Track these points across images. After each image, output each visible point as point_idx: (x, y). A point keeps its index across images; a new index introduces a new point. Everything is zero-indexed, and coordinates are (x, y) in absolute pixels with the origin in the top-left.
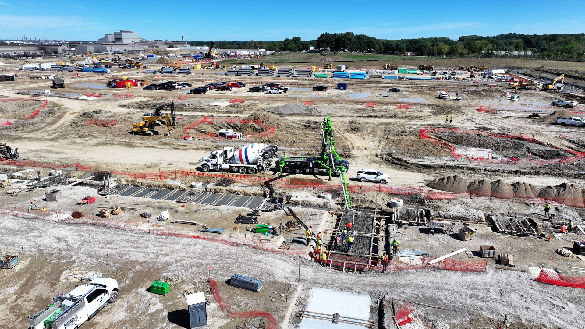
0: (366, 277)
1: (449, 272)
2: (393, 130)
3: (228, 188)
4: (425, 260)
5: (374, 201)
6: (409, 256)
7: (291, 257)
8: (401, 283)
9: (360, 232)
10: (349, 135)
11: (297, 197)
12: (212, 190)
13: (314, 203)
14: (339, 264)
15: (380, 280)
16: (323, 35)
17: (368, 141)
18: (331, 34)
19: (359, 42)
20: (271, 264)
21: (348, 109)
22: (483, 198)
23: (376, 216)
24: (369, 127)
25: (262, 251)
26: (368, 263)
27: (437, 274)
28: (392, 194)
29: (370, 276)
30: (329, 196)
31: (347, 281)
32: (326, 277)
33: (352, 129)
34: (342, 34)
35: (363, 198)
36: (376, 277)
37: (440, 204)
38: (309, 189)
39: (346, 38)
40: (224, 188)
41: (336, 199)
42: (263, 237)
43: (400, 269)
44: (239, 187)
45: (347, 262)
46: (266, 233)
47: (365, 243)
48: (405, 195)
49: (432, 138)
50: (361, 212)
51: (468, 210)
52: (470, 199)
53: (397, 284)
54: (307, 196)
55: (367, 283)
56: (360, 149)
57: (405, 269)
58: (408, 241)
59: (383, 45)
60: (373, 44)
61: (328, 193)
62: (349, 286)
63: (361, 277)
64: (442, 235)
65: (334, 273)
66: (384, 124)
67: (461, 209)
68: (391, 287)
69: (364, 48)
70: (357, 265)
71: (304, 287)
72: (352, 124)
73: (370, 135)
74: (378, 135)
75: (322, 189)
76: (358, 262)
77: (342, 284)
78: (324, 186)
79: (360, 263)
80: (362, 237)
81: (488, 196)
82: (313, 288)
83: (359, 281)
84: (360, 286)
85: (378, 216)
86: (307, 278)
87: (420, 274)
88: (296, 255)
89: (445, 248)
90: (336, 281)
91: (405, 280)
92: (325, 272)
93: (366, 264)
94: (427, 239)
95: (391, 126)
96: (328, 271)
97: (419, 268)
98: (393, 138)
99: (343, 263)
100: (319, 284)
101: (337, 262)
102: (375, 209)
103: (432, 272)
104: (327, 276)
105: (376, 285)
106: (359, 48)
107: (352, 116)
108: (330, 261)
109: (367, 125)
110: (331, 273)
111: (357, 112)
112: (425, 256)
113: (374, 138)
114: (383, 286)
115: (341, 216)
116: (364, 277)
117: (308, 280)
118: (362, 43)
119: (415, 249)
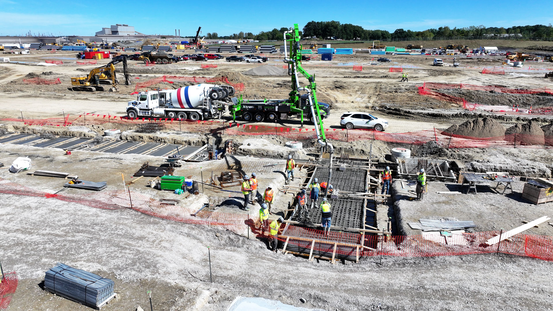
0: (355, 271)
1: (534, 263)
2: (386, 88)
3: (152, 135)
4: (474, 237)
5: (367, 150)
6: (440, 231)
7: (211, 230)
8: (435, 288)
9: (345, 192)
10: (332, 92)
11: (249, 145)
12: (129, 138)
13: (273, 152)
14: (303, 245)
15: (386, 280)
16: (309, 24)
17: (355, 97)
18: (318, 23)
19: (345, 30)
20: (164, 244)
21: (332, 72)
22: (534, 146)
23: (370, 169)
24: (357, 85)
25: (157, 220)
26: (359, 243)
27: (510, 266)
28: (392, 143)
29: (364, 271)
30: (299, 145)
31: (315, 281)
32: (272, 271)
33: (336, 87)
34: (328, 22)
35: (349, 147)
36: (377, 272)
37: (470, 154)
38: (271, 137)
39: (332, 26)
40: (145, 135)
41: (309, 149)
42: (170, 195)
43: (428, 256)
44: (169, 134)
45: (318, 241)
46: (177, 190)
47: (353, 208)
48: (412, 144)
49: (433, 95)
50: (345, 164)
51: (518, 162)
52: (514, 149)
53: (425, 289)
54: (265, 144)
55: (359, 287)
56: (346, 103)
57: (439, 255)
58: (432, 204)
59: (369, 35)
60: (359, 33)
61: (297, 142)
62: (318, 293)
63: (344, 271)
64: (492, 195)
65: (289, 262)
66: (374, 83)
67: (506, 159)
68: (412, 296)
69: (350, 36)
70: (338, 246)
71: (215, 296)
72: (336, 83)
73: (357, 92)
74: (367, 92)
75: (289, 137)
76: (339, 241)
77: (302, 289)
78: (293, 134)
79: (344, 244)
80: (347, 199)
81: (540, 144)
82: (238, 298)
83: (340, 281)
84: (343, 294)
85: (374, 169)
86: (231, 273)
87: (473, 267)
88: (220, 228)
89: (504, 216)
90: (292, 281)
91: (444, 279)
92: (271, 260)
93: (356, 245)
94: (465, 201)
95: (382, 84)
96: (278, 258)
97: (467, 254)
98: (386, 95)
99: (310, 243)
100: (253, 286)
101: (299, 241)
102: (368, 161)
103: (499, 263)
104: (274, 269)
105: (377, 291)
106: (345, 36)
107: (336, 77)
108: (286, 239)
109: (354, 84)
110: (285, 263)
111: (341, 74)
112: (471, 230)
113: (363, 95)
114: (395, 293)
115: (314, 169)
116: (351, 271)
117: (230, 278)
118: (348, 32)
119: (449, 218)
